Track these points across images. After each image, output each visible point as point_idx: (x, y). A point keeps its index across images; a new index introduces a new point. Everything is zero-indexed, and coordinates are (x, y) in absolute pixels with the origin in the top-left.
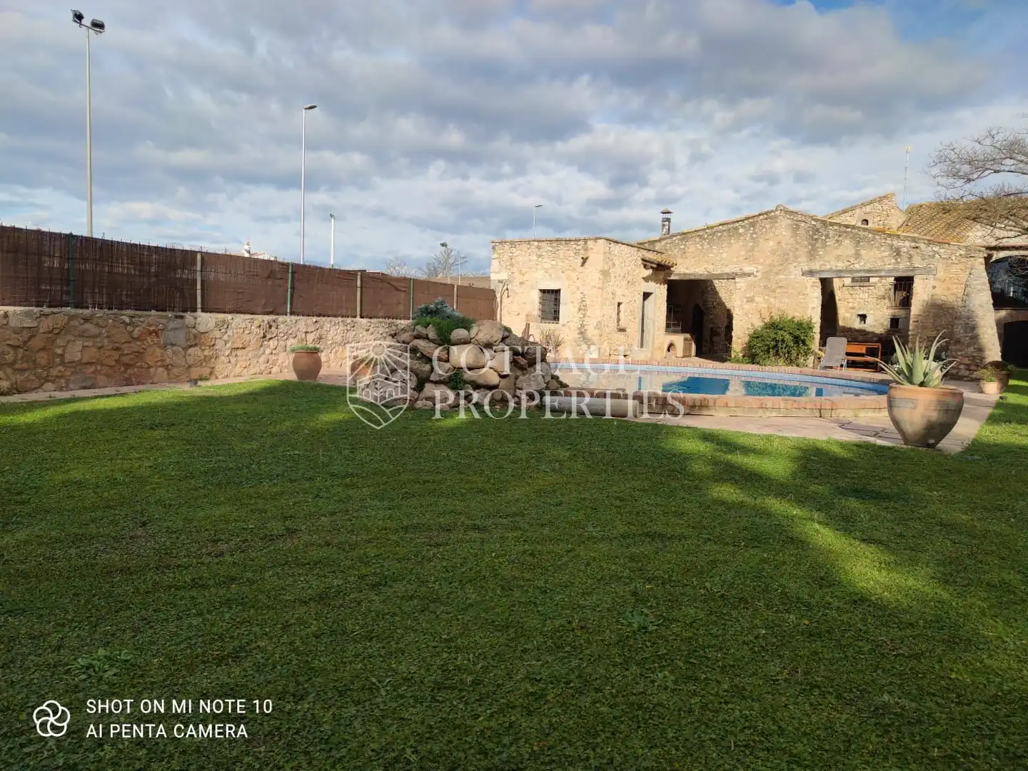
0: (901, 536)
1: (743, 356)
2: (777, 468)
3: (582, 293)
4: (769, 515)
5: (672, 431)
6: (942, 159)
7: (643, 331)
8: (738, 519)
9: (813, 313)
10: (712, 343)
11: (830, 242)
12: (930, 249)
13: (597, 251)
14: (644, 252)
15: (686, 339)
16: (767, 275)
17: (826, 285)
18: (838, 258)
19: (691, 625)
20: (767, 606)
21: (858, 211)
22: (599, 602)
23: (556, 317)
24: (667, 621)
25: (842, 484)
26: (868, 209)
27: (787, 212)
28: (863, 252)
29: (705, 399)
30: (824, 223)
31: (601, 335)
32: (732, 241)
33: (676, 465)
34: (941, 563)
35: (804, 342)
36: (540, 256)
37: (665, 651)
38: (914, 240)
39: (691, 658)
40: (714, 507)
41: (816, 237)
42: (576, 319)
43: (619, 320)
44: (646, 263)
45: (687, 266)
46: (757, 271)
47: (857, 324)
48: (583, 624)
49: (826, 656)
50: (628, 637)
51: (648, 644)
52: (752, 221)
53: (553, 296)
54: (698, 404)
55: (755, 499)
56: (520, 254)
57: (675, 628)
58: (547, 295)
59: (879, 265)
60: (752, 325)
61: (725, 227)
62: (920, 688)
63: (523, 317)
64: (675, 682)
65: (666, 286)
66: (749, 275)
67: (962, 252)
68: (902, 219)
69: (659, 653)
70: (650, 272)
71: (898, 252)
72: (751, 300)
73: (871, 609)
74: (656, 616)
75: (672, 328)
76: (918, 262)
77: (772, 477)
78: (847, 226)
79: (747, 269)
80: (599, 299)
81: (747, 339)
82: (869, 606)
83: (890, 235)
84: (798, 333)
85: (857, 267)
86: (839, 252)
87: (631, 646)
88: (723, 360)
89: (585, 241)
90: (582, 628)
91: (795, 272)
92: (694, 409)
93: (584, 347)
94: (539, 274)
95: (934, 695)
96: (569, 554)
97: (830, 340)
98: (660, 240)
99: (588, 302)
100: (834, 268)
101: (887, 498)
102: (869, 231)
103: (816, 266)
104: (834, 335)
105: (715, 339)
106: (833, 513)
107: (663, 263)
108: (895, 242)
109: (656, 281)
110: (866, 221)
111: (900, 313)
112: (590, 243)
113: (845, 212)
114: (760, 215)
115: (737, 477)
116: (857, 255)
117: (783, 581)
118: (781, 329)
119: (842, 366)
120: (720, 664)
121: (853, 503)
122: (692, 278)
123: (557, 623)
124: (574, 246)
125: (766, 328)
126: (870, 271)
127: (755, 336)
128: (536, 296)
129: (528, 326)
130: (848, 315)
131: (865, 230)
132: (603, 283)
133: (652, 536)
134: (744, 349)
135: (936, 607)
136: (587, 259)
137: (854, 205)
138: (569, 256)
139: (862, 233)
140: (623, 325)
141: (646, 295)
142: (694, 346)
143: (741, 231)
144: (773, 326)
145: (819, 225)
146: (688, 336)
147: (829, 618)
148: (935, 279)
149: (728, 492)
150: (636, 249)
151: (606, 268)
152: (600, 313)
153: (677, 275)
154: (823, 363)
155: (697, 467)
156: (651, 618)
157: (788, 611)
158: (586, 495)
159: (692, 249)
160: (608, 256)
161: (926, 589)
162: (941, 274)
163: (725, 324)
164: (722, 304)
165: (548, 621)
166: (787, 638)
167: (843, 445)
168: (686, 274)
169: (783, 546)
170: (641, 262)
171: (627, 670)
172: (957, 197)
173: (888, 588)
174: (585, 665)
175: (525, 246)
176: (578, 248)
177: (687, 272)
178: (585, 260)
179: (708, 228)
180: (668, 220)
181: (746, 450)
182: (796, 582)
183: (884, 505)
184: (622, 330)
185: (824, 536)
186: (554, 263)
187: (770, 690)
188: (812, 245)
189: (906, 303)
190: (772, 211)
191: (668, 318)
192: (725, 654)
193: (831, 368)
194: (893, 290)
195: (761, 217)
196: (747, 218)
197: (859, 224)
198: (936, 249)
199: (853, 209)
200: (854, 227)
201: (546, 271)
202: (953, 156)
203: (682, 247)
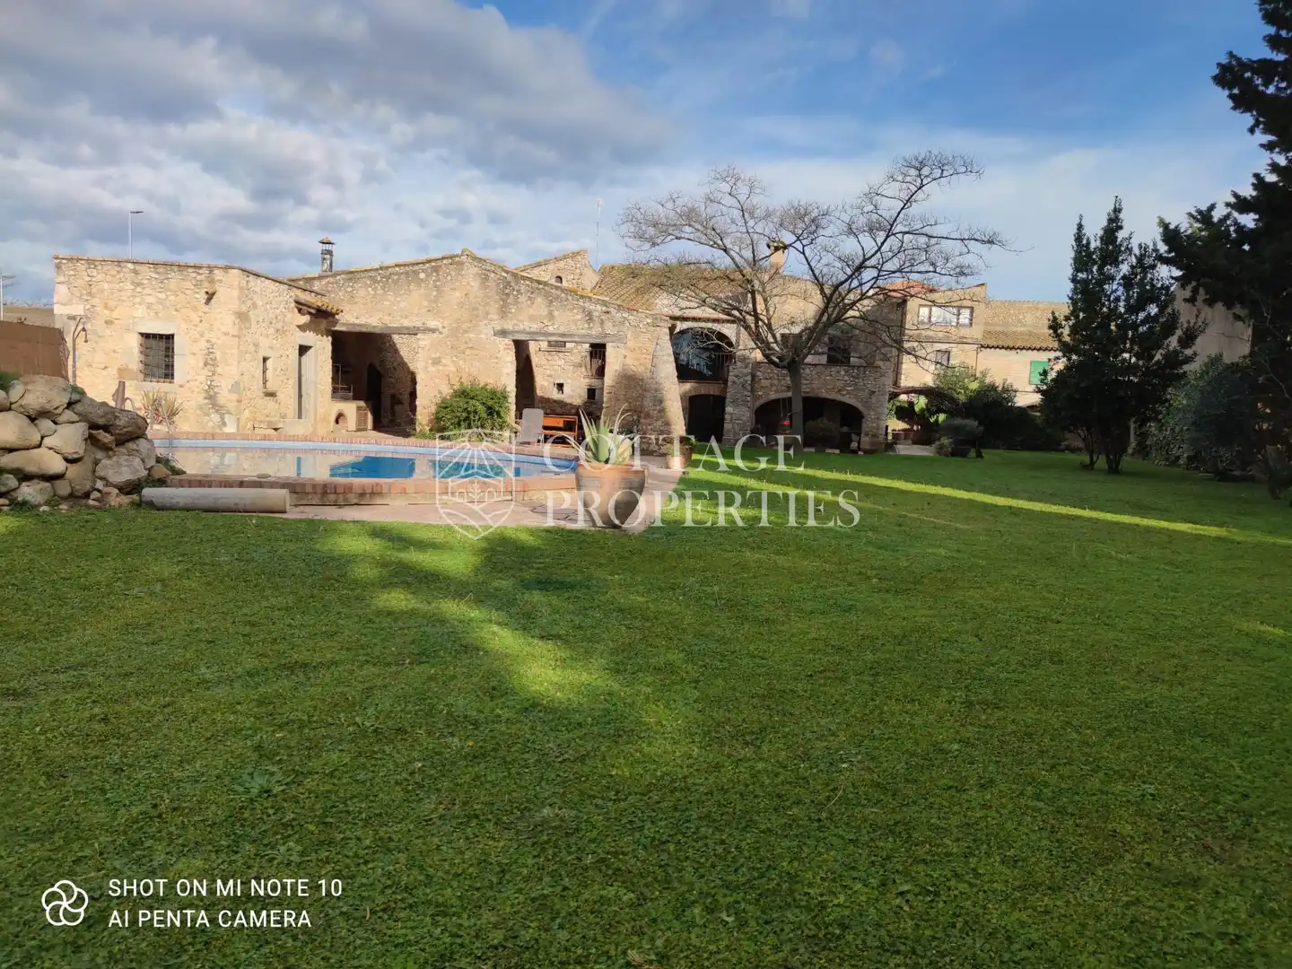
0: (580, 627)
1: (431, 430)
2: (456, 564)
3: (208, 341)
4: (443, 622)
5: (332, 528)
6: (630, 219)
7: (300, 396)
8: (406, 631)
9: (506, 379)
10: (393, 413)
11: (522, 299)
12: (619, 314)
13: (229, 286)
14: (299, 292)
15: (359, 408)
16: (455, 332)
17: (521, 348)
18: (532, 319)
19: (331, 775)
20: (429, 733)
21: (551, 267)
22: (205, 770)
23: (168, 374)
24: (298, 776)
25: (526, 575)
26: (562, 264)
27: (475, 258)
28: (556, 313)
29: (377, 484)
30: (515, 275)
31: (239, 401)
32: (411, 287)
33: (334, 571)
34: (615, 652)
35: (498, 414)
36: (139, 284)
37: (292, 816)
38: (605, 303)
39: (327, 816)
40: (377, 620)
41: (507, 291)
42: (202, 378)
43: (265, 381)
44: (301, 306)
45: (354, 316)
46: (444, 327)
47: (555, 395)
48: (175, 804)
49: (489, 779)
50: (241, 808)
51: (271, 811)
52: (434, 265)
53: (163, 344)
54: (369, 491)
55: (429, 603)
56: (104, 280)
57: (309, 783)
58: (152, 342)
59: (573, 329)
60: (440, 393)
61: (402, 270)
62: (582, 793)
63: (113, 371)
64: (302, 854)
65: (330, 338)
66: (433, 331)
67: (649, 321)
68: (595, 279)
69: (284, 821)
70: (305, 319)
71: (590, 317)
72: (436, 362)
73: (541, 715)
74: (286, 774)
75: (341, 393)
76: (610, 329)
77: (451, 574)
78: (539, 282)
79: (432, 324)
80: (235, 351)
81: (433, 409)
82: (540, 711)
83: (582, 297)
84: (490, 403)
85: (551, 329)
86: (531, 311)
87: (245, 820)
88: (406, 435)
89: (211, 269)
90: (175, 809)
91: (485, 332)
92: (366, 497)
93: (215, 417)
94: (140, 312)
95: (595, 797)
96: (166, 710)
97: (526, 411)
98: (320, 278)
99: (218, 355)
100: (528, 330)
101: (572, 586)
102: (563, 290)
103: (509, 326)
104: (531, 406)
105: (397, 408)
106: (513, 610)
107: (324, 308)
108: (587, 305)
109: (317, 331)
110: (560, 279)
111: (595, 383)
112: (218, 274)
113: (539, 265)
114: (443, 258)
115: (409, 579)
116: (551, 316)
117: (450, 700)
118: (472, 399)
119: (539, 441)
120: (364, 815)
121: (536, 596)
122: (364, 330)
123: (135, 811)
124: (194, 275)
125: (456, 396)
126: (563, 335)
127: (444, 406)
128: (134, 342)
129: (122, 385)
130: (546, 384)
131: (557, 288)
132: (240, 329)
133: (291, 668)
134: (431, 421)
135: (605, 700)
136: (213, 294)
137: (547, 258)
138: (186, 289)
139: (555, 291)
140: (271, 386)
141: (303, 350)
142: (370, 417)
143: (422, 276)
144: (463, 394)
145: (509, 278)
146: (362, 403)
147: (496, 733)
148: (626, 348)
149: (397, 599)
150: (286, 287)
151: (244, 309)
152: (235, 370)
153: (344, 324)
154: (521, 438)
155: (363, 572)
156: (279, 776)
157: (452, 735)
158: (201, 624)
159: (362, 293)
160: (245, 293)
161: (599, 682)
162: (631, 344)
163: (409, 390)
164: (403, 365)
165: (123, 810)
166: (447, 767)
167: (532, 532)
168: (354, 324)
169: (455, 657)
170: (293, 305)
171: (237, 852)
172: (644, 261)
173: (560, 687)
174: (174, 859)
175: (113, 270)
176: (198, 278)
177: (357, 322)
178: (210, 296)
179: (381, 268)
180: (330, 253)
181: (422, 545)
182: (465, 698)
183: (567, 595)
184: (272, 395)
185: (501, 638)
186: (162, 296)
187: (421, 833)
188: (503, 300)
189: (600, 372)
190: (457, 256)
191: (334, 380)
192: (372, 801)
193: (529, 443)
194: (588, 358)
195: (445, 261)
196: (429, 261)
197: (553, 282)
198: (625, 315)
199: (546, 263)
200: (546, 284)
201: (149, 306)
202: (639, 216)
203: (349, 289)
